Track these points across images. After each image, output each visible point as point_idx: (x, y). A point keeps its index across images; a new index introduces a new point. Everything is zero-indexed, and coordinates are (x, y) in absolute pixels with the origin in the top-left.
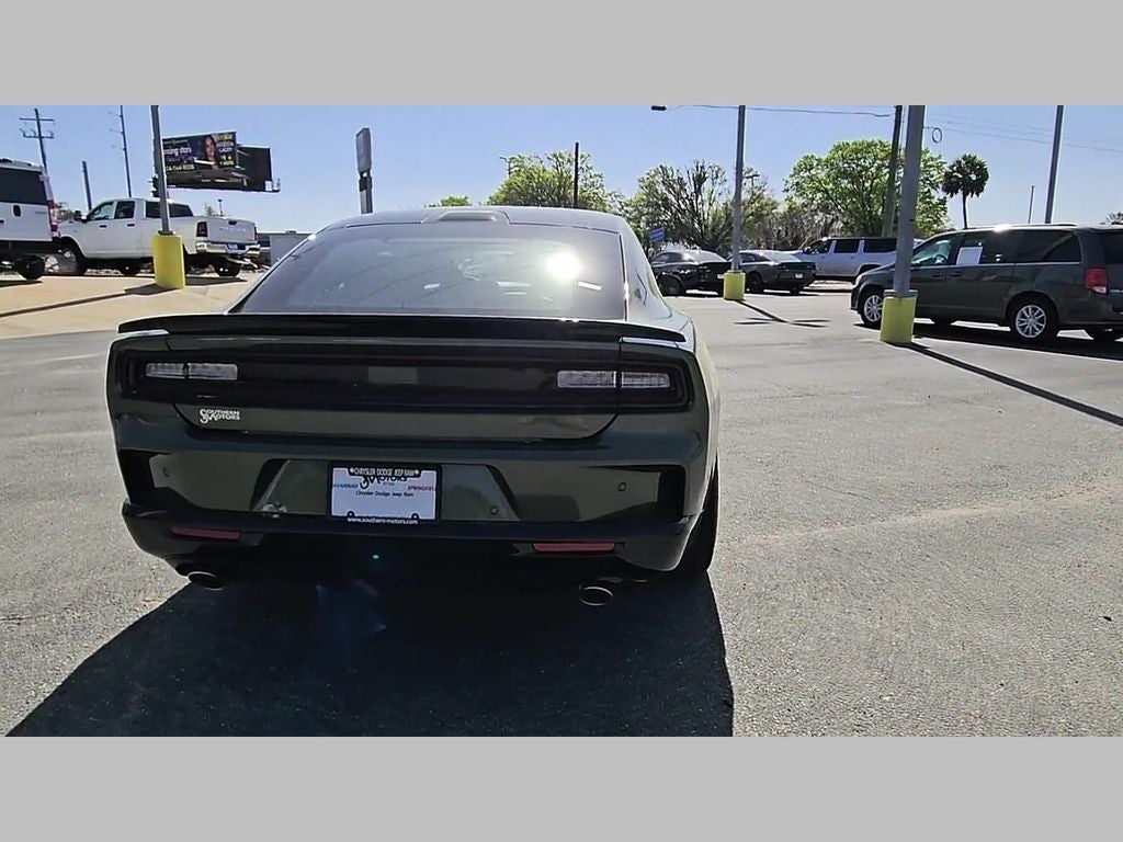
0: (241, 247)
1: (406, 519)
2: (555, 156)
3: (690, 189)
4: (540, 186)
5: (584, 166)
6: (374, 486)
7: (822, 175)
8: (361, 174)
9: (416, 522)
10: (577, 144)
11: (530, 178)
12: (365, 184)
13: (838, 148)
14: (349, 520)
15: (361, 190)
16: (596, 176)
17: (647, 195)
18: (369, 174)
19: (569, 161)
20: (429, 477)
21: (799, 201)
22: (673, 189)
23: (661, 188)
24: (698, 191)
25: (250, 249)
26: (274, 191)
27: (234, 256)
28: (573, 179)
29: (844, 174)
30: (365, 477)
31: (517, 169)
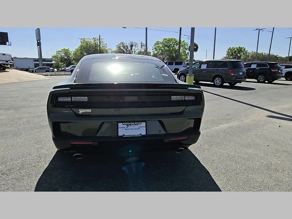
0: (7, 62)
1: (138, 135)
2: (94, 38)
3: (129, 48)
4: (90, 46)
5: (102, 41)
6: (130, 127)
7: (161, 46)
8: (37, 41)
9: (141, 136)
10: (100, 35)
11: (87, 44)
12: (39, 44)
13: (164, 39)
14: (124, 136)
15: (37, 46)
16: (105, 44)
17: (118, 49)
18: (40, 41)
19: (98, 40)
20: (144, 124)
21: (156, 52)
22: (125, 48)
23: (122, 48)
24: (131, 49)
25: (10, 62)
26: (9, 45)
27: (5, 64)
28: (99, 45)
29: (166, 46)
30: (127, 125)
31: (83, 41)
